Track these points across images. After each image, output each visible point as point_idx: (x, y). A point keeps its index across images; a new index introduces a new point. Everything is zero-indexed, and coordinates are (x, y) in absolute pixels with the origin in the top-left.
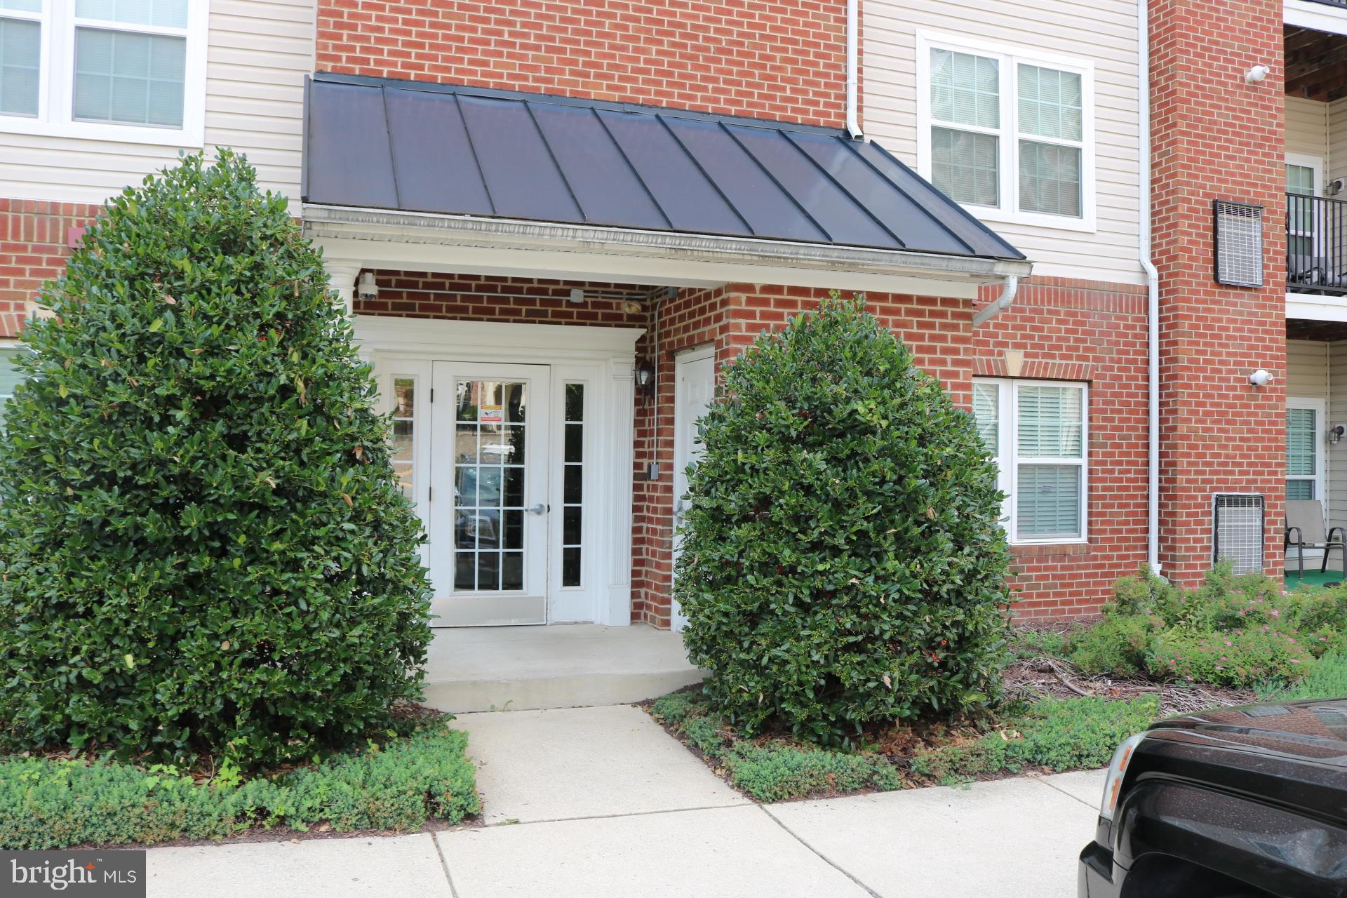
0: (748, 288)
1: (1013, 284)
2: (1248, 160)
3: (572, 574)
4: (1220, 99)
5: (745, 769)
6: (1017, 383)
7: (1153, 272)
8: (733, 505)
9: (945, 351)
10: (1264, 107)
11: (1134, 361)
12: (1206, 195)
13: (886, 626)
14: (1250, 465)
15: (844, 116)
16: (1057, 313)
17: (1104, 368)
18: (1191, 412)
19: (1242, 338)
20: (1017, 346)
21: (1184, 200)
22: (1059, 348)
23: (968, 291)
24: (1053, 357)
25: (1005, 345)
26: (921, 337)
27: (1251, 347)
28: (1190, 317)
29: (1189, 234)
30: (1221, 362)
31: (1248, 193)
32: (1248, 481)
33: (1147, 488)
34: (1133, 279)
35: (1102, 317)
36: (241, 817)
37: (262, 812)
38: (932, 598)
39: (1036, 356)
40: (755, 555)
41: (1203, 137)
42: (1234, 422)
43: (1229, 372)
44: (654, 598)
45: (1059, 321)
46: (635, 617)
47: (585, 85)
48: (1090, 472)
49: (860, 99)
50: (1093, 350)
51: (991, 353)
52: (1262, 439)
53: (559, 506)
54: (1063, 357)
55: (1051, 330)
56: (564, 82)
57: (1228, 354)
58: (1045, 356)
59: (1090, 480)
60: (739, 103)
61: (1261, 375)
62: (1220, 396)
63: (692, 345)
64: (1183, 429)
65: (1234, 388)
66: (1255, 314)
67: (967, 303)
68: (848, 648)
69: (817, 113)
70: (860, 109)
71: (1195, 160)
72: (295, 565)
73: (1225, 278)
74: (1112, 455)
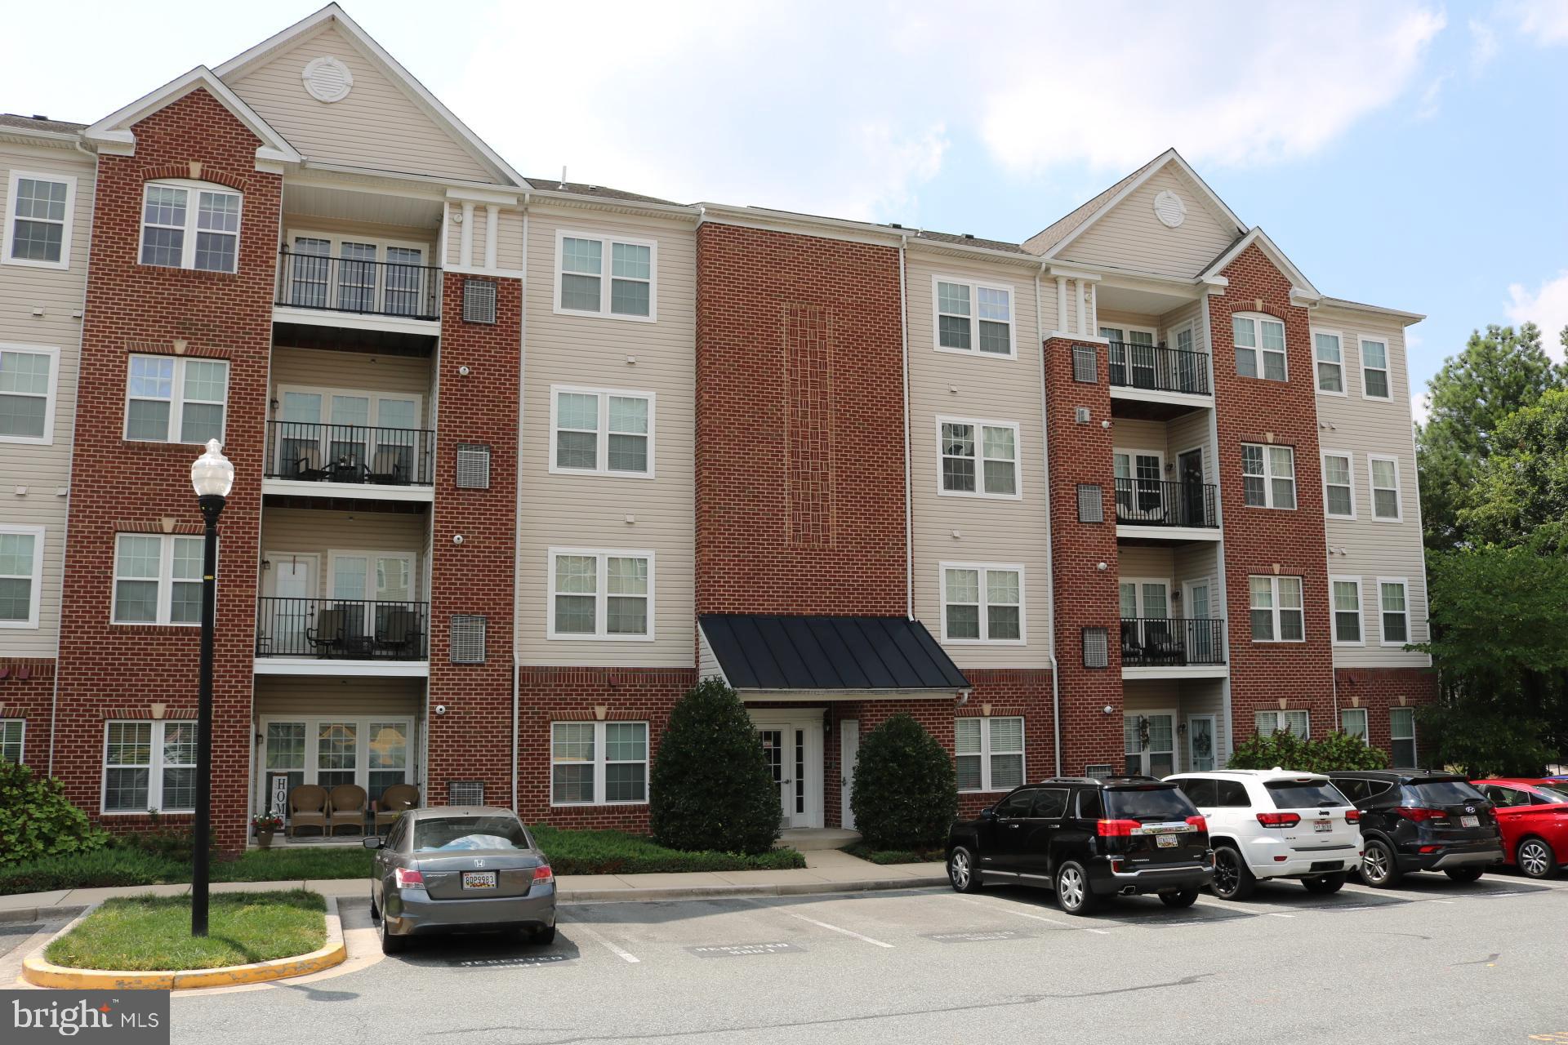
0: (871, 701)
1: (966, 695)
2: (1100, 607)
3: (800, 808)
4: (1084, 579)
5: (876, 857)
6: (989, 719)
7: (1055, 662)
8: (870, 779)
9: (943, 719)
10: (1108, 580)
11: (1047, 705)
12: (1078, 626)
13: (916, 814)
14: (1105, 751)
15: (906, 611)
16: (1007, 685)
17: (1031, 709)
18: (1072, 728)
19: (1099, 692)
20: (988, 702)
21: (1067, 629)
22: (1008, 701)
23: (954, 696)
24: (1006, 705)
25: (982, 702)
26: (934, 714)
27: (1104, 695)
28: (1071, 684)
29: (1070, 645)
30: (1088, 704)
31: (1100, 622)
32: (1105, 759)
33: (1055, 764)
34: (1045, 666)
35: (1030, 685)
36: (750, 864)
37: (754, 864)
38: (929, 806)
39: (997, 705)
40: (877, 794)
41: (1076, 598)
42: (1096, 732)
43: (1092, 708)
44: (834, 816)
45: (1008, 689)
46: (826, 825)
47: (802, 610)
48: (1026, 757)
49: (913, 603)
50: (1026, 701)
51: (976, 706)
52: (1111, 739)
53: (794, 780)
54: (1010, 705)
55: (1004, 693)
56: (793, 609)
57: (1092, 700)
58: (1002, 705)
59: (1027, 761)
60: (862, 611)
61: (1108, 709)
62: (1088, 720)
63: (849, 718)
64: (1069, 736)
65: (1095, 716)
66: (1106, 680)
67: (952, 700)
68: (905, 821)
69: (895, 611)
70: (913, 607)
71: (1073, 610)
72: (756, 799)
73: (1088, 664)
74: (1037, 749)
